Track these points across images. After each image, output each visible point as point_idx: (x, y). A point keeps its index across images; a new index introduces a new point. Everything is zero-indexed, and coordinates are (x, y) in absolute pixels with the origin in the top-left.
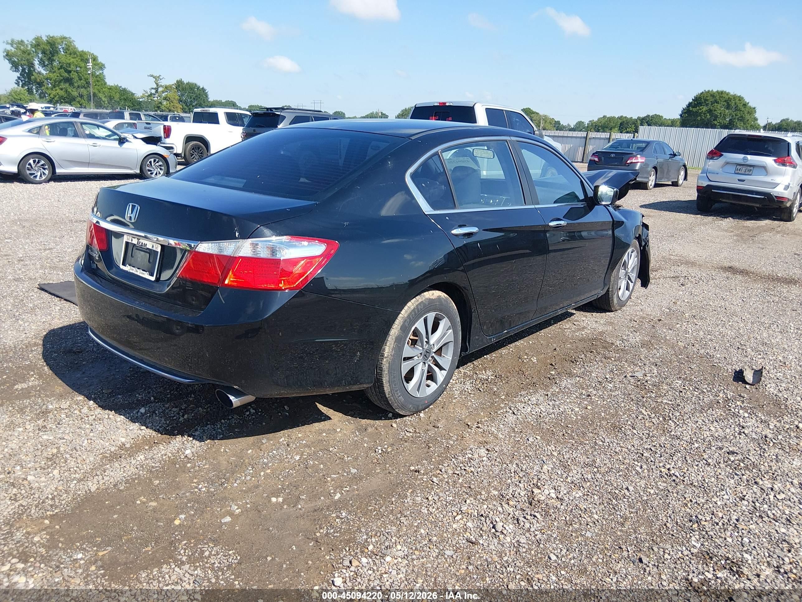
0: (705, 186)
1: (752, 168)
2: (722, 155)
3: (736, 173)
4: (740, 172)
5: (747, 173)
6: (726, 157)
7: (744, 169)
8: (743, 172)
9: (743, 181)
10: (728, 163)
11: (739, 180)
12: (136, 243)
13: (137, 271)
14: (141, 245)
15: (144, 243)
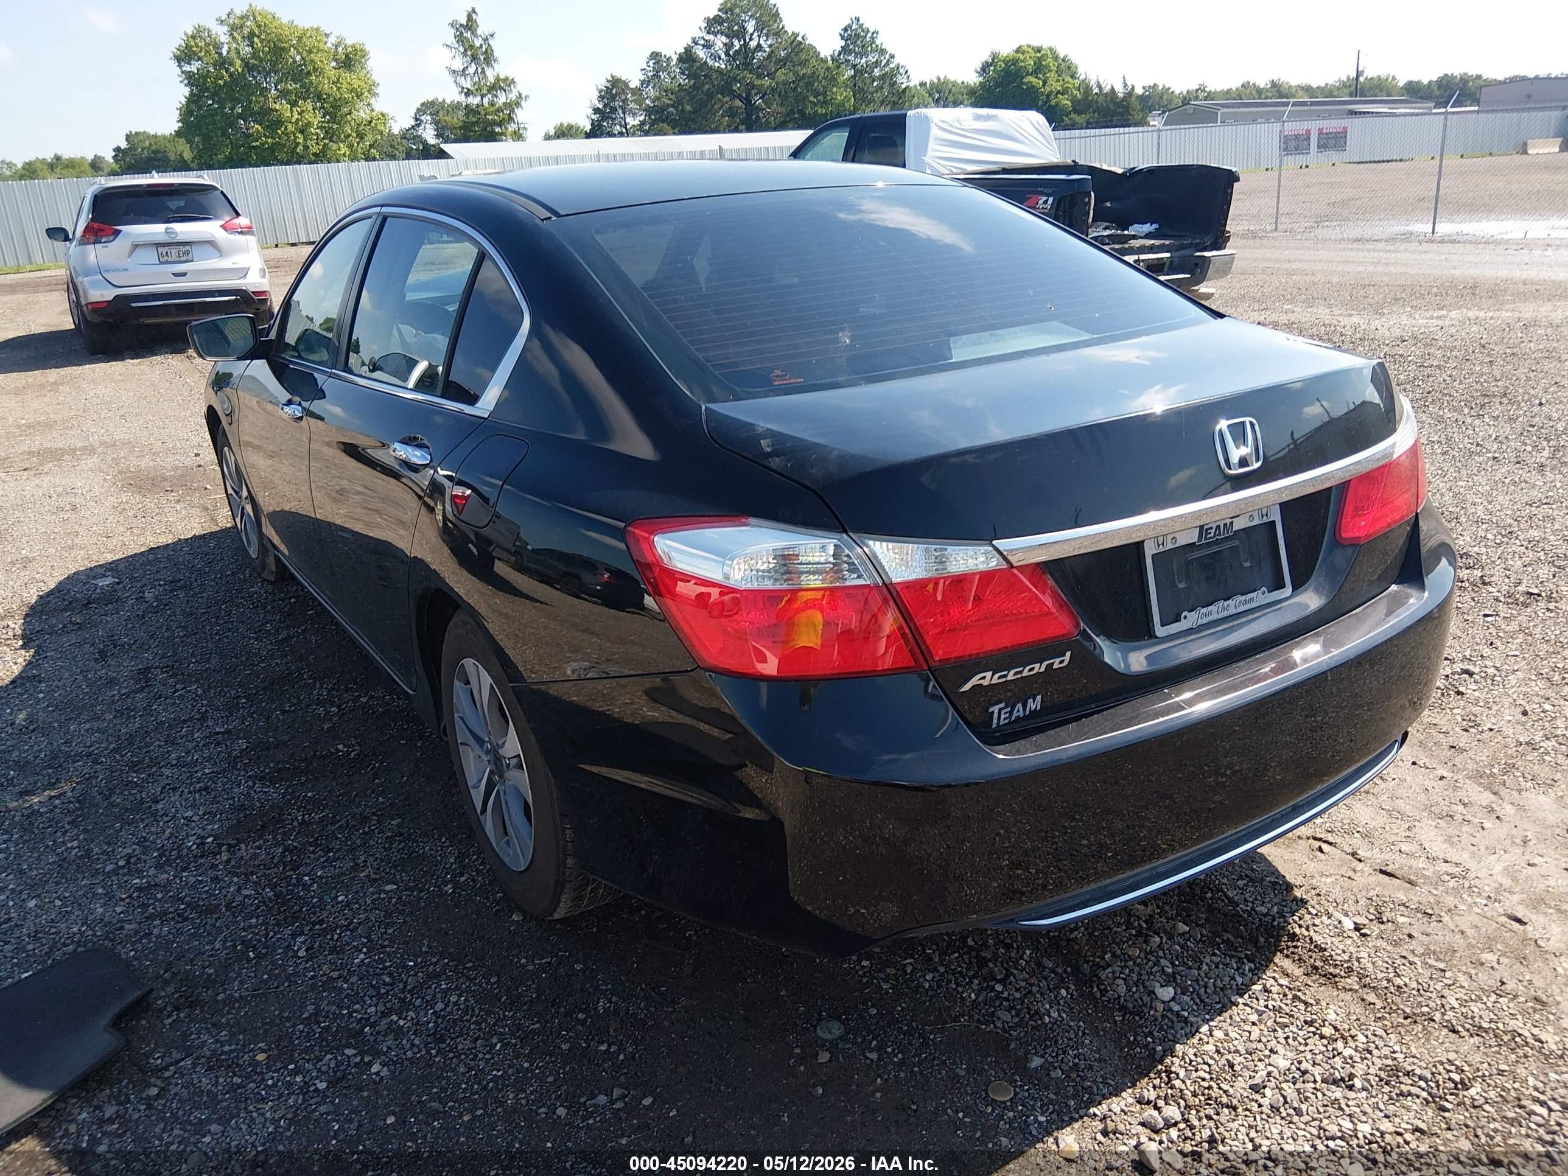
0: (111, 298)
1: (188, 248)
2: (120, 232)
3: (161, 263)
4: (169, 259)
5: (184, 258)
6: (128, 234)
7: (174, 251)
8: (174, 258)
9: (184, 274)
10: (137, 246)
11: (175, 275)
12: (1196, 540)
13: (1224, 609)
14: (1215, 535)
15: (1225, 525)
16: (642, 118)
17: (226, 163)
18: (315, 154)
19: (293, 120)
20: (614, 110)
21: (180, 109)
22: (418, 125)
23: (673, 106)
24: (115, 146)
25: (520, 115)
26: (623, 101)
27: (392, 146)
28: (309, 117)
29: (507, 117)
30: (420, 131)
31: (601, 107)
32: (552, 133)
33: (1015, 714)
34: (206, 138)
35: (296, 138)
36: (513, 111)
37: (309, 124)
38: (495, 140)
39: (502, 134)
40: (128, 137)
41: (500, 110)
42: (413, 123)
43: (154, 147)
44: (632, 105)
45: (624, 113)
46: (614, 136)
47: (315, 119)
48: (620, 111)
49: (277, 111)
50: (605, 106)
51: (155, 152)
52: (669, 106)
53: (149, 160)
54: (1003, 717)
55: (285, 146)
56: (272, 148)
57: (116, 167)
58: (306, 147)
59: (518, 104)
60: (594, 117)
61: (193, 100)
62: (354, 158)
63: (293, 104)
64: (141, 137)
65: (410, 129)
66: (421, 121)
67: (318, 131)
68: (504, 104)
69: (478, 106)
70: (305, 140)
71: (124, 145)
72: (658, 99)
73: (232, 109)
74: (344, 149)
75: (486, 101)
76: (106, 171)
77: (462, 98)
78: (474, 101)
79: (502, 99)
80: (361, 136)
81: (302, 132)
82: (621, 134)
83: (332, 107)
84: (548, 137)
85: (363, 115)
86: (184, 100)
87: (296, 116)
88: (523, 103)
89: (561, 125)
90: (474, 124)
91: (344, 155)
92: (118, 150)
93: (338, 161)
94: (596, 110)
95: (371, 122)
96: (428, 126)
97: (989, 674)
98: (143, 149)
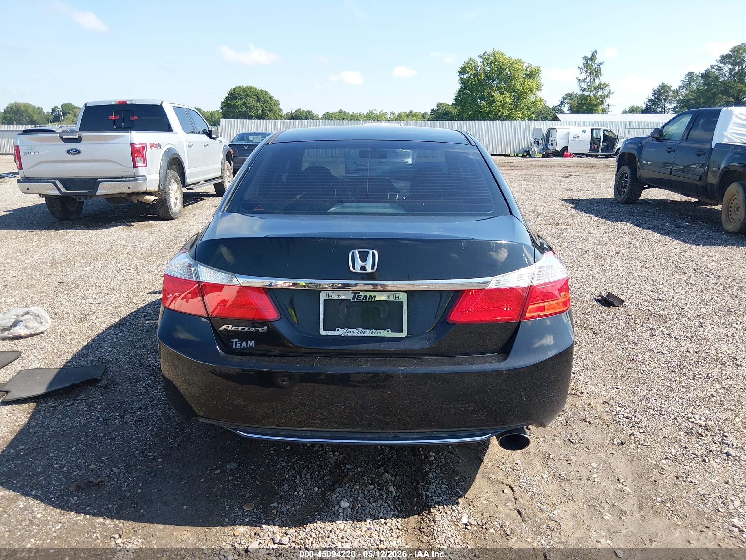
12: (351, 299)
13: (362, 332)
14: (363, 299)
15: (370, 296)
16: (675, 105)
17: (468, 118)
18: (506, 116)
19: (500, 101)
20: (660, 100)
21: (456, 94)
22: (562, 104)
23: (694, 99)
24: (432, 108)
25: (607, 101)
26: (666, 96)
27: (547, 114)
28: (507, 99)
29: (600, 102)
30: (562, 107)
31: (653, 98)
32: (627, 110)
33: (243, 346)
34: (463, 107)
35: (499, 108)
36: (604, 99)
37: (506, 103)
38: (592, 113)
39: (596, 110)
40: (438, 105)
41: (598, 98)
42: (560, 103)
43: (446, 110)
44: (670, 98)
45: (665, 102)
46: (657, 113)
47: (509, 100)
48: (663, 101)
49: (494, 96)
50: (655, 98)
51: (446, 112)
52: (691, 99)
53: (444, 115)
54: (237, 345)
55: (493, 112)
56: (488, 113)
57: (430, 117)
58: (503, 113)
59: (607, 96)
60: (648, 103)
61: (461, 90)
62: (523, 119)
63: (502, 94)
64: (443, 105)
65: (558, 106)
66: (564, 102)
67: (509, 106)
68: (601, 96)
69: (587, 96)
70: (503, 109)
71: (435, 108)
72: (686, 95)
73: (476, 95)
74: (520, 114)
75: (592, 94)
76: (427, 119)
77: (580, 92)
78: (587, 94)
79: (600, 93)
80: (529, 109)
81: (502, 106)
82: (661, 112)
83: (518, 95)
84: (624, 112)
85: (532, 99)
86: (458, 90)
87: (502, 99)
88: (610, 96)
89: (633, 106)
90: (584, 105)
91: (519, 117)
92: (433, 110)
93: (516, 120)
94: (650, 100)
95: (534, 102)
96: (566, 105)
97: (231, 326)
98: (442, 110)
